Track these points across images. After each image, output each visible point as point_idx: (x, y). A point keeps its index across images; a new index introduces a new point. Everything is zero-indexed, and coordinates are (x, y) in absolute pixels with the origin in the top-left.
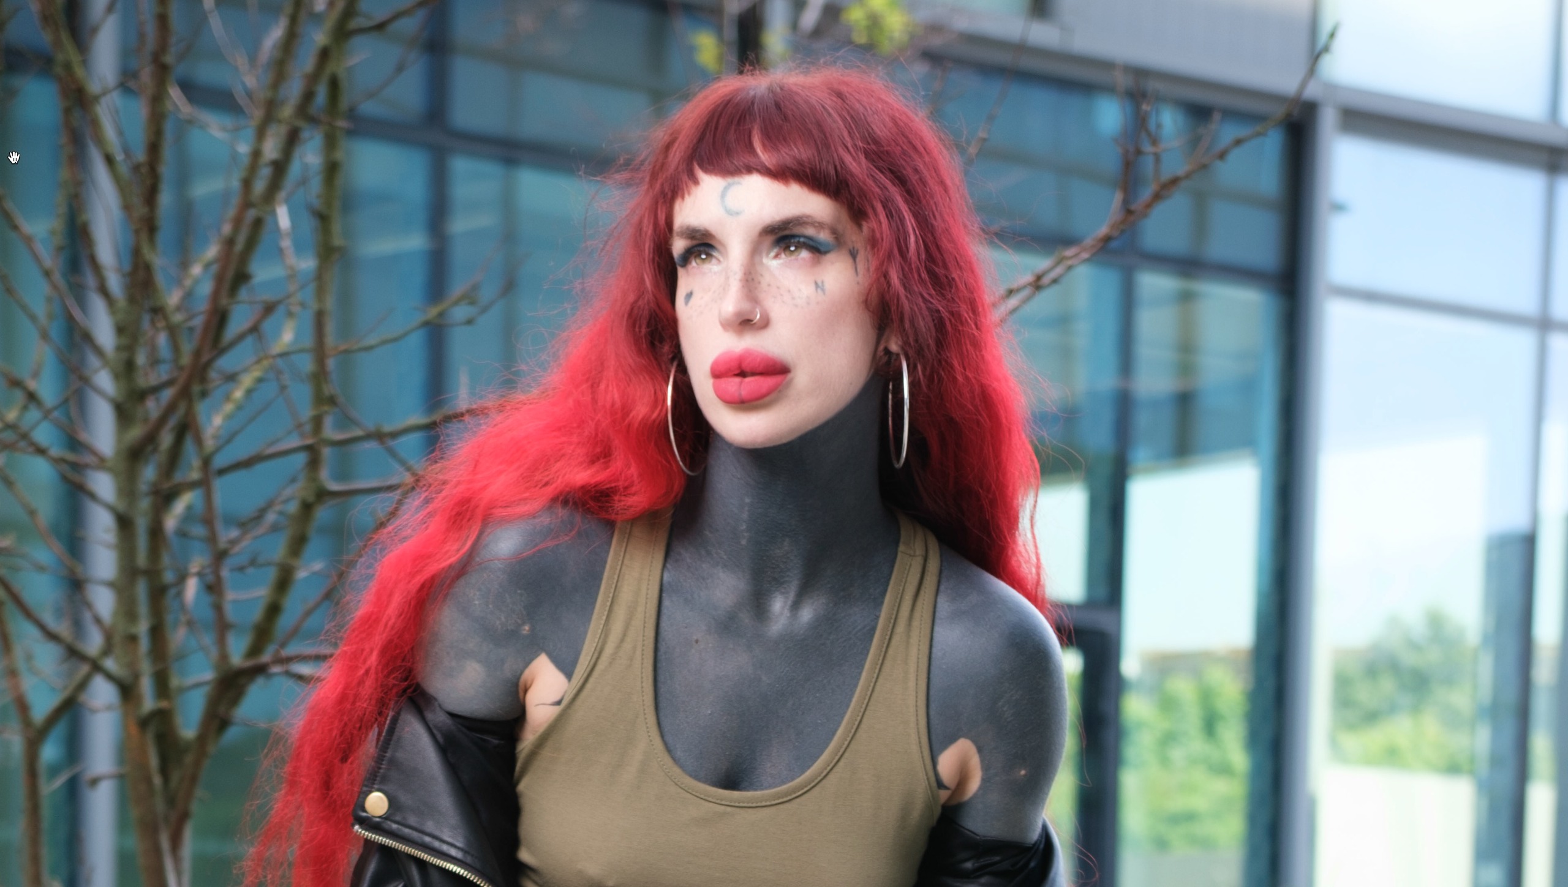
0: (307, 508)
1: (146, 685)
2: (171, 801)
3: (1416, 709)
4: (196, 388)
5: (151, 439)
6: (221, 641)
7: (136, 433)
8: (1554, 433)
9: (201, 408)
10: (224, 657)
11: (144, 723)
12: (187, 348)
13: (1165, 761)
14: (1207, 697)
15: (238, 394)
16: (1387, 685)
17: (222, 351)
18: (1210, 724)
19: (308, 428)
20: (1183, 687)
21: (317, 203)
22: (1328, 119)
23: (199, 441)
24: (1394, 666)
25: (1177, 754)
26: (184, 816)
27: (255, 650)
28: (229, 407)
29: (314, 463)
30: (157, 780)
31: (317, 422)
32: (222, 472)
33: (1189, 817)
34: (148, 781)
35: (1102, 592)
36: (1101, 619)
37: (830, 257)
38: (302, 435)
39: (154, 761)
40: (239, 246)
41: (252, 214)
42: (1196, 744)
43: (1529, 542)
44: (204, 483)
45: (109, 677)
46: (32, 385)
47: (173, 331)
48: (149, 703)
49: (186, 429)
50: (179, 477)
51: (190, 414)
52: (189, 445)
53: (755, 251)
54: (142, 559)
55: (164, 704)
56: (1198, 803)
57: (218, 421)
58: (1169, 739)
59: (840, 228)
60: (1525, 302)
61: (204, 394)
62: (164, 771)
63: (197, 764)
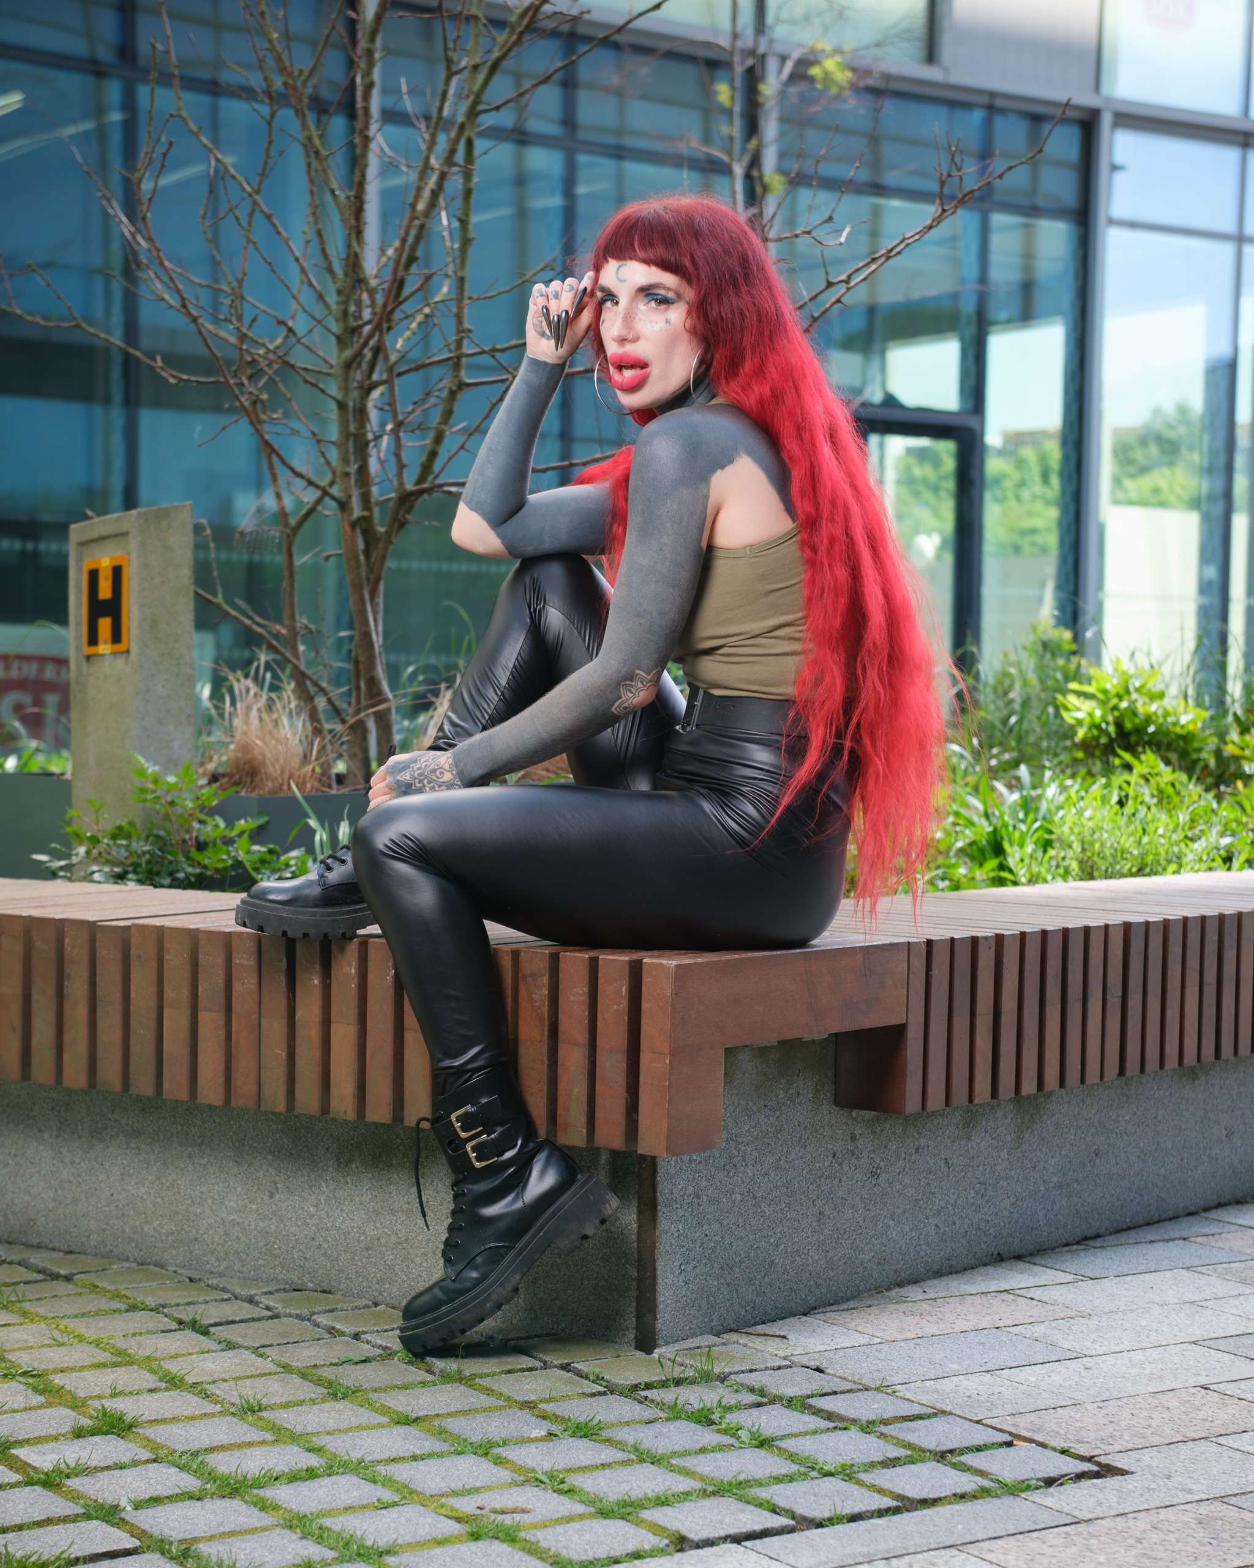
0: (453, 394)
1: (355, 502)
2: (370, 569)
3: (1171, 464)
4: (385, 325)
5: (359, 354)
6: (400, 474)
7: (349, 353)
8: (1246, 302)
9: (388, 339)
10: (401, 484)
11: (354, 525)
12: (380, 299)
13: (1018, 498)
14: (1043, 459)
15: (414, 325)
16: (1154, 450)
17: (401, 303)
18: (1045, 478)
19: (453, 347)
20: (1028, 453)
21: (459, 213)
22: (1106, 120)
23: (387, 358)
24: (1159, 439)
25: (1025, 494)
26: (378, 579)
27: (421, 479)
28: (408, 333)
29: (457, 367)
30: (362, 558)
31: (459, 343)
32: (399, 375)
33: (1033, 531)
34: (357, 559)
35: (970, 405)
36: (972, 422)
37: (675, 305)
38: (450, 351)
39: (361, 545)
40: (410, 240)
41: (417, 222)
42: (1038, 488)
43: (1232, 366)
44: (388, 382)
45: (333, 498)
46: (290, 324)
47: (372, 292)
48: (357, 512)
49: (378, 350)
50: (375, 377)
51: (381, 340)
52: (381, 358)
53: (633, 300)
54: (352, 428)
55: (366, 513)
56: (1037, 523)
57: (400, 344)
58: (1022, 484)
59: (681, 291)
60: (1229, 225)
61: (389, 329)
62: (367, 553)
63: (386, 548)
